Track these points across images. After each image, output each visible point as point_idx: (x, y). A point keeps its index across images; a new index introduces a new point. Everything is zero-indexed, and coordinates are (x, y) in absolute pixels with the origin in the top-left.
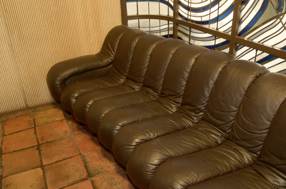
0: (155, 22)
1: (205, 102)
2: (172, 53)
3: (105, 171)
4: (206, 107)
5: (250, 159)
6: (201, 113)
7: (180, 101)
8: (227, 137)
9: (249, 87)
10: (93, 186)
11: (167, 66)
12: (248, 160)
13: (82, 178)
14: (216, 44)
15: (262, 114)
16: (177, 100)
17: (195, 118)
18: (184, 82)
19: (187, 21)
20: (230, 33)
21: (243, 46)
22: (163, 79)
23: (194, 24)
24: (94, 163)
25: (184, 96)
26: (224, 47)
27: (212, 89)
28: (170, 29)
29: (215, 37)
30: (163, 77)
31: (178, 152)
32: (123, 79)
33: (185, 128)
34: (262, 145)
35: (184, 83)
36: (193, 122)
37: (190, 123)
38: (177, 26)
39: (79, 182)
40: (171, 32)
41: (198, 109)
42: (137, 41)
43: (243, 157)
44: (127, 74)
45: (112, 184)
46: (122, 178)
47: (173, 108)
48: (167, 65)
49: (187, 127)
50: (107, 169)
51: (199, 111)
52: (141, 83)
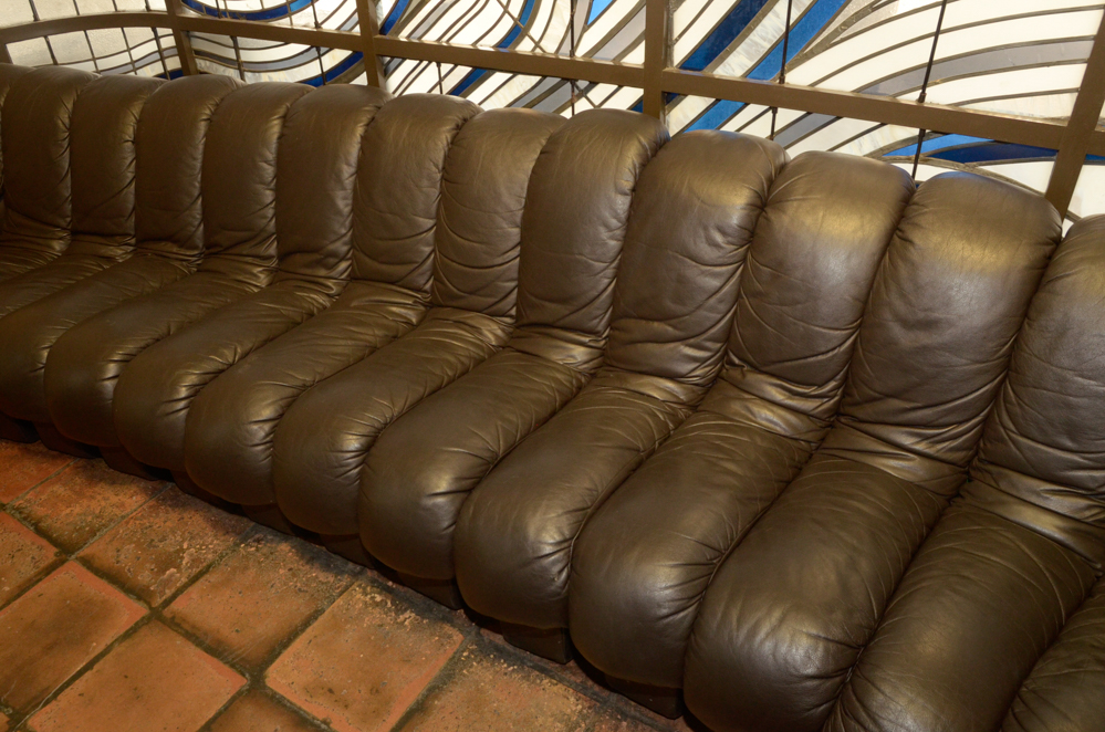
0: (107, 40)
1: (344, 231)
2: (204, 117)
3: (111, 520)
4: (353, 244)
5: (499, 332)
6: (344, 265)
7: (272, 250)
8: (430, 302)
9: (447, 158)
10: (92, 571)
11: (200, 160)
12: (495, 335)
13: (43, 565)
14: (325, 70)
15: (496, 212)
16: (262, 251)
17: (330, 283)
18: (268, 192)
19: (217, 19)
20: (357, 29)
21: (400, 60)
22: (200, 201)
23: (244, 21)
24: (64, 513)
25: (281, 234)
26: (350, 72)
27: (355, 190)
28: (165, 54)
29: (318, 50)
30: (197, 198)
31: (320, 370)
32: (60, 239)
33: (311, 315)
34: (516, 290)
35: (269, 196)
36: (328, 295)
37: (321, 299)
38: (190, 40)
39: (40, 580)
40: (174, 63)
41: (333, 254)
42: (70, 106)
43: (481, 334)
44: (69, 219)
45: (153, 540)
46: (174, 516)
47: (259, 277)
48: (200, 156)
49: (315, 310)
50: (117, 511)
51: (336, 260)
52: (130, 235)
